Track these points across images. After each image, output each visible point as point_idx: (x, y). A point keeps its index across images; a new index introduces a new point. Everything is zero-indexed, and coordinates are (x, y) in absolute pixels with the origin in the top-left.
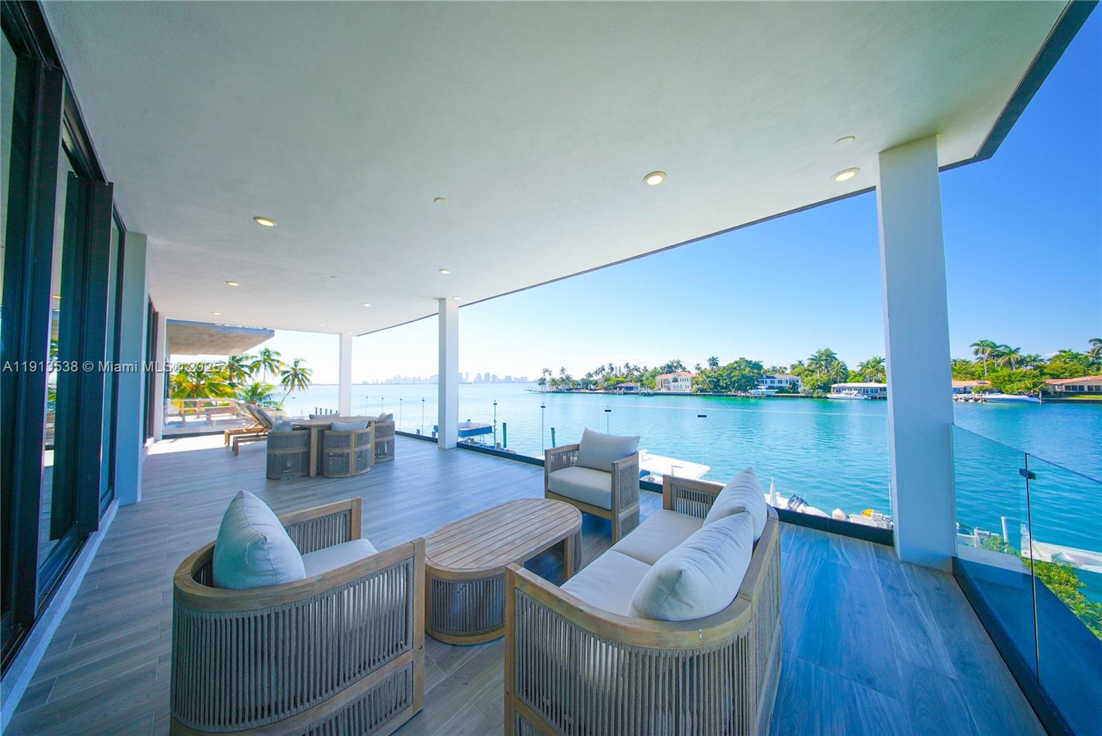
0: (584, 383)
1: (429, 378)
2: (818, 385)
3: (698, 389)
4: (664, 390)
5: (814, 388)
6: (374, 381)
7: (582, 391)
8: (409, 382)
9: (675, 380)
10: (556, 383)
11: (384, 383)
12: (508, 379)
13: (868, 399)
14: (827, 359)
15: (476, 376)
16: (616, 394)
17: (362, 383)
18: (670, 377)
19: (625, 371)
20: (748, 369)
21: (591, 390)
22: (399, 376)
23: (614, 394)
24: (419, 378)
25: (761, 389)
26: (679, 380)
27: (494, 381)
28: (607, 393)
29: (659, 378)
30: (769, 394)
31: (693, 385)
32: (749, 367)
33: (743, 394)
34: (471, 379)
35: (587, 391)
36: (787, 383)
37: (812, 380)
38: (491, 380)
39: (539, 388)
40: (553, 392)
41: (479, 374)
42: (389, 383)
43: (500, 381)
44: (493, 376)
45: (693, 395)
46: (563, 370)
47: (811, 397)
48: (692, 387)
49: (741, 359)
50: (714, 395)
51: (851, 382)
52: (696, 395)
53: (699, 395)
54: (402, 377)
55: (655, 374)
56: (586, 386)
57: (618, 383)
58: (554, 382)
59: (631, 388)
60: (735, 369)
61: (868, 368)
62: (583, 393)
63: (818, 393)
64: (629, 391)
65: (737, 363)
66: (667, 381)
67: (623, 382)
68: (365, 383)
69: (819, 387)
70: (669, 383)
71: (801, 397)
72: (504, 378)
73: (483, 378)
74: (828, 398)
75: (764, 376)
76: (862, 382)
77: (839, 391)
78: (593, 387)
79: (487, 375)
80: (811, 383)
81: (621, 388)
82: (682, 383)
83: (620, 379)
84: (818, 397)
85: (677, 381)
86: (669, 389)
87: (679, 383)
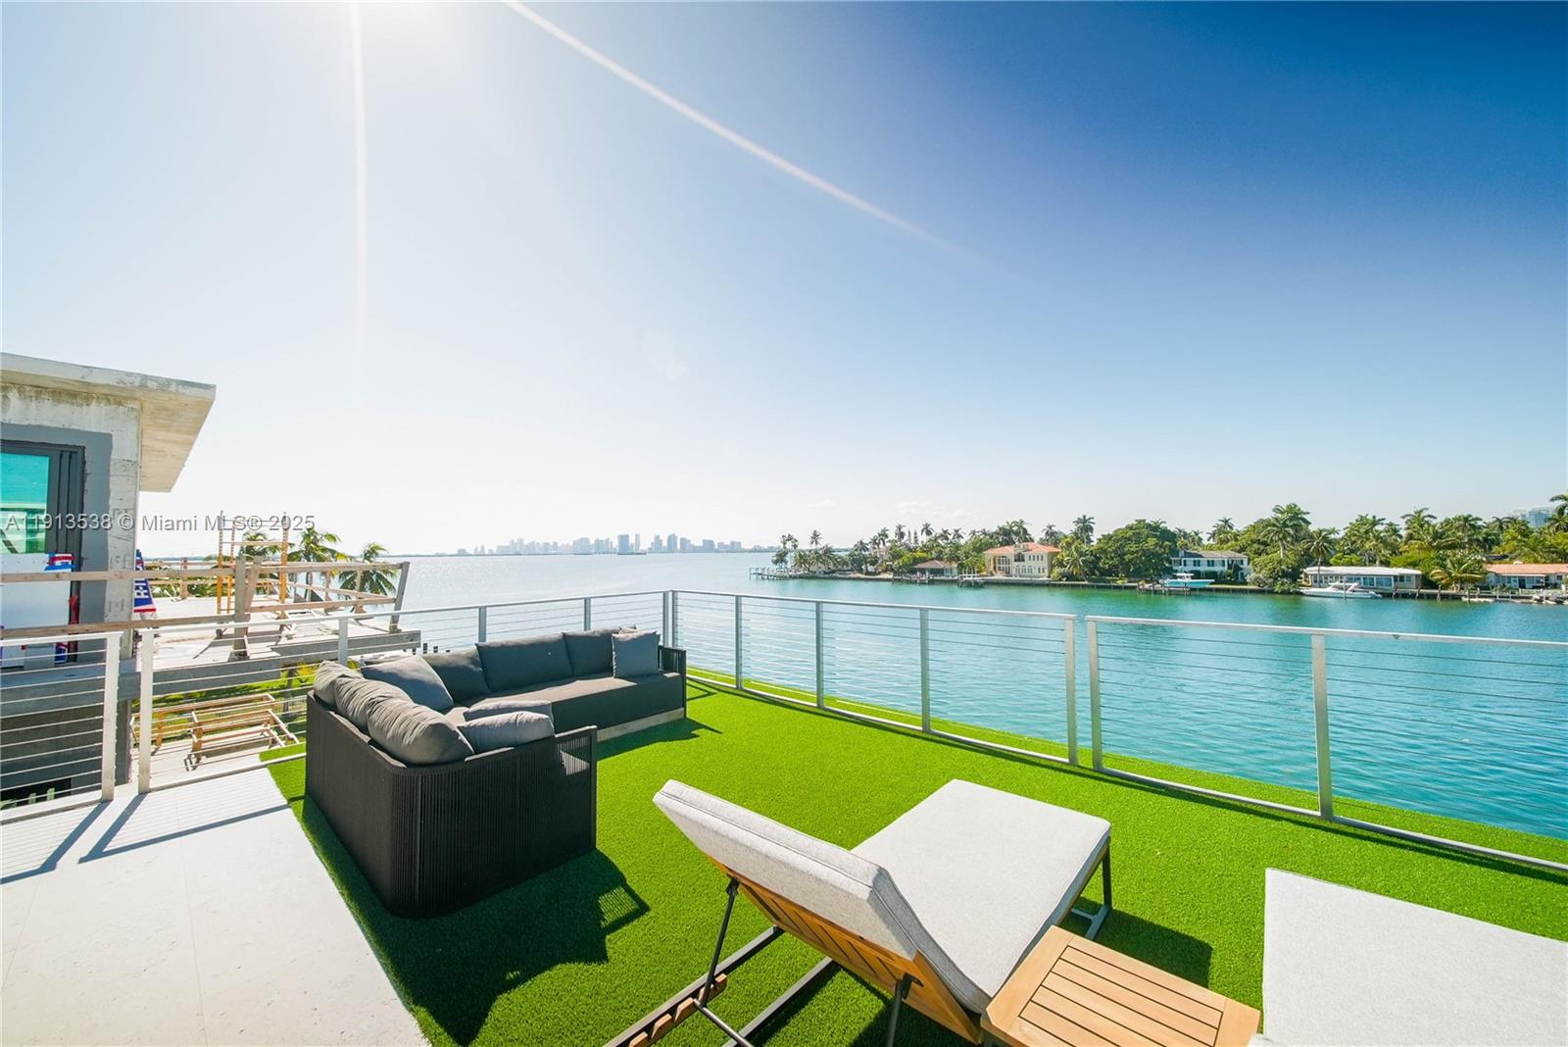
0: (854, 561)
1: (571, 544)
2: (1283, 571)
3: (1063, 575)
4: (999, 576)
5: (1277, 575)
6: (476, 549)
7: (852, 575)
8: (538, 552)
9: (1020, 558)
10: (805, 561)
11: (495, 550)
12: (708, 547)
13: (1376, 598)
14: (1292, 523)
15: (653, 540)
16: (915, 582)
17: (456, 552)
18: (1009, 551)
19: (923, 538)
20: (1152, 541)
21: (868, 573)
22: (521, 540)
23: (910, 582)
24: (555, 544)
25: (1181, 577)
26: (1026, 558)
27: (684, 550)
28: (899, 580)
29: (989, 554)
30: (1194, 586)
31: (1052, 567)
32: (1155, 536)
33: (1147, 586)
34: (645, 545)
35: (860, 575)
36: (1224, 565)
37: (1272, 560)
38: (679, 546)
39: (774, 569)
40: (801, 577)
41: (657, 537)
42: (503, 552)
43: (696, 550)
44: (682, 540)
45: (1054, 585)
46: (815, 537)
47: (1271, 592)
48: (1051, 572)
49: (1139, 522)
50: (1093, 586)
51: (1337, 564)
52: (1060, 585)
53: (1064, 585)
54: (525, 543)
55: (981, 545)
56: (857, 565)
57: (916, 561)
58: (802, 559)
59: (940, 572)
60: (1129, 539)
61: (1368, 539)
62: (854, 579)
63: (1283, 584)
64: (937, 577)
65: (1131, 528)
66: (1004, 559)
67: (924, 560)
68: (462, 553)
69: (1285, 575)
70: (1008, 562)
71: (1252, 591)
72: (701, 544)
73: (665, 544)
74: (1302, 594)
75: (1182, 553)
76: (1356, 565)
77: (1319, 581)
78: (871, 568)
79: (672, 539)
80: (1270, 566)
81: (923, 571)
82: (1033, 563)
83: (919, 554)
84: (1283, 593)
85: (1023, 560)
86: (1008, 573)
87: (1027, 564)
